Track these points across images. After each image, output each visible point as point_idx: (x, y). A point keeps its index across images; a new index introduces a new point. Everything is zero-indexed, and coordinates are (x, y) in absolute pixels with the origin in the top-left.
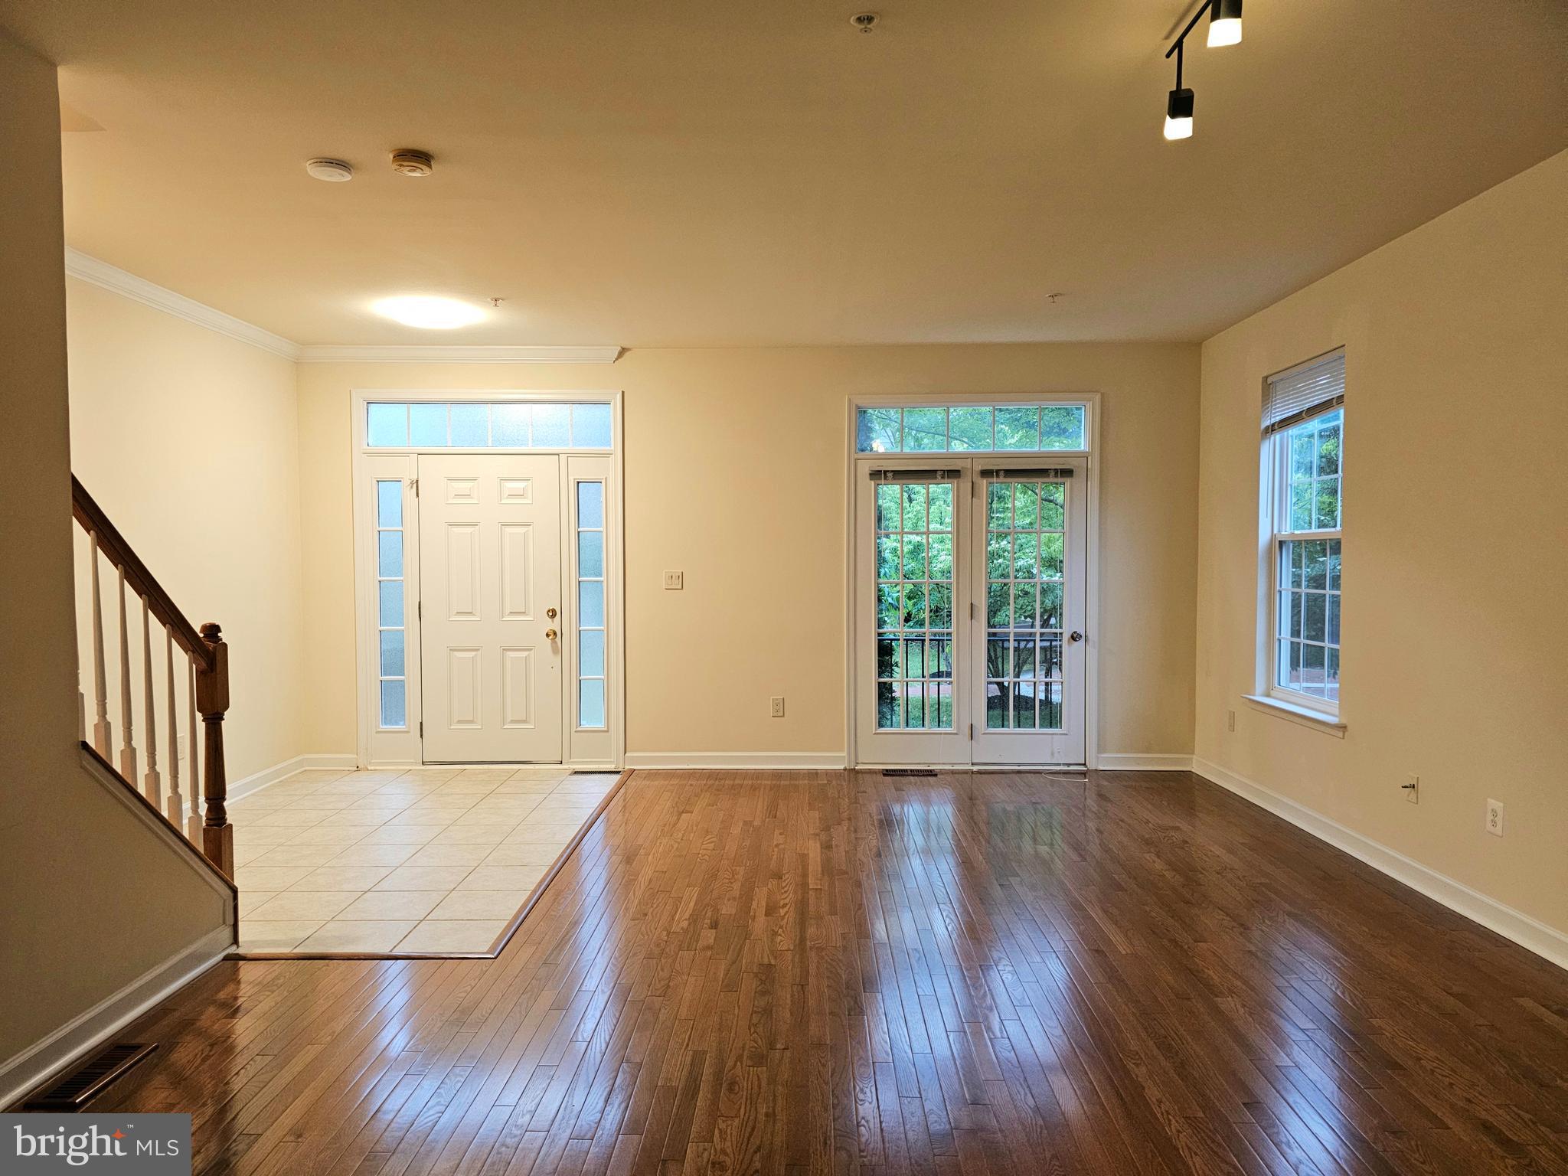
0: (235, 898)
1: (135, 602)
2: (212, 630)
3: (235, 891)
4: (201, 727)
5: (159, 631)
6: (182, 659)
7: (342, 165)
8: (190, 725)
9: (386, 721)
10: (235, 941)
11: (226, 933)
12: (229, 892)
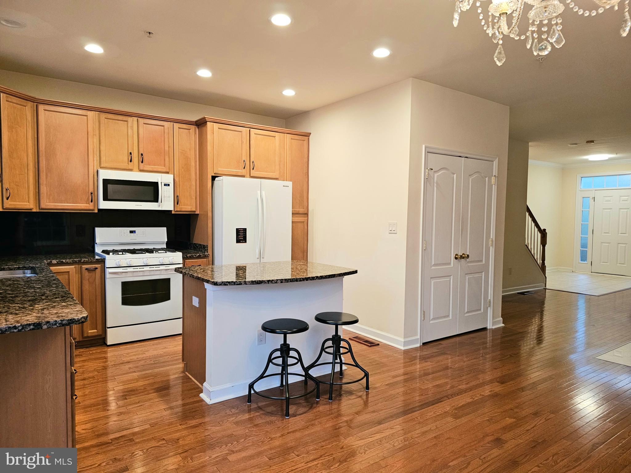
0: (546, 279)
1: (533, 224)
2: (545, 230)
3: (546, 277)
4: (542, 247)
5: (536, 229)
6: (539, 235)
7: (575, 144)
8: (540, 247)
9: (582, 260)
10: (546, 287)
11: (544, 285)
12: (545, 277)
